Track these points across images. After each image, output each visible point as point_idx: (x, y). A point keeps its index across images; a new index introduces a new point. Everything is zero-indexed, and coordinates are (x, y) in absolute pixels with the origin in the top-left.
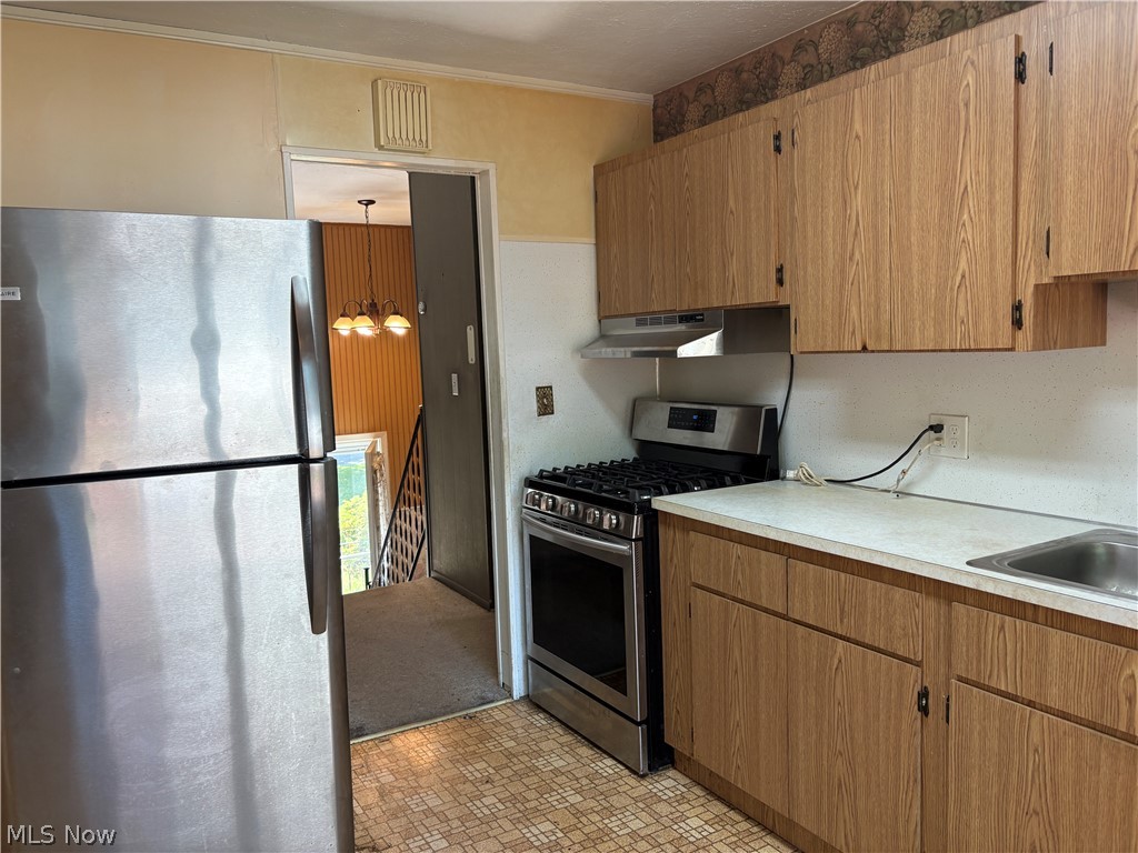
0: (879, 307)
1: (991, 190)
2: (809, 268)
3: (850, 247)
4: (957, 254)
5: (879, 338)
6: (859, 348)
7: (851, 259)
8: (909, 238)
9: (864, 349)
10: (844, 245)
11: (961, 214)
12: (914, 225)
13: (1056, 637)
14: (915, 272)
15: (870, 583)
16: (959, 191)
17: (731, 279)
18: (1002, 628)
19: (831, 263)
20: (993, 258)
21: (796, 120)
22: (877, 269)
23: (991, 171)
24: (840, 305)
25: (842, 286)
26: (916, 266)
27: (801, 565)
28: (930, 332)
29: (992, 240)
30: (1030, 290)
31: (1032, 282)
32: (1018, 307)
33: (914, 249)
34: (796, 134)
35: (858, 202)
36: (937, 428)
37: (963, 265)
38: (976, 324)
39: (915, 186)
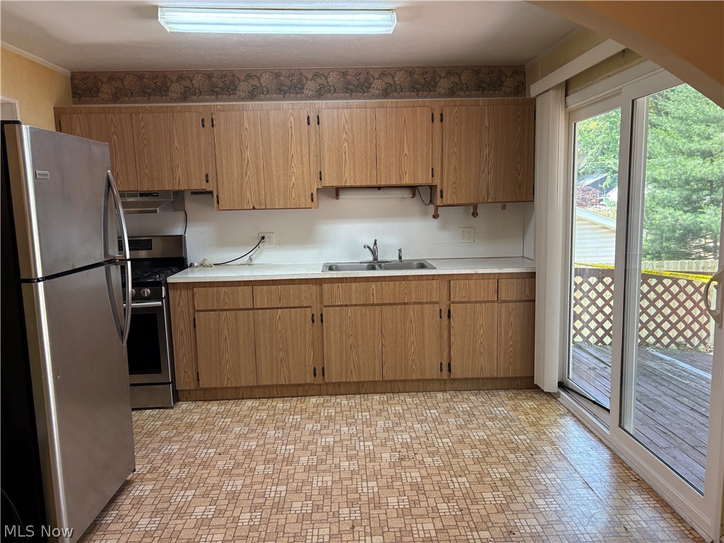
0: (259, 193)
1: (302, 157)
2: (224, 176)
3: (245, 170)
4: (291, 177)
5: (260, 204)
6: (251, 208)
7: (246, 174)
8: (272, 169)
9: (254, 208)
10: (242, 169)
11: (291, 164)
12: (273, 164)
13: (354, 285)
14: (275, 181)
15: (291, 286)
16: (290, 156)
17: (178, 178)
18: (338, 287)
19: (236, 175)
20: (304, 179)
21: (214, 116)
22: (258, 179)
23: (301, 151)
24: (241, 191)
25: (242, 184)
26: (275, 179)
27: (259, 288)
28: (282, 202)
29: (303, 173)
30: (315, 190)
31: (316, 187)
32: (312, 194)
33: (274, 173)
34: (214, 122)
35: (248, 154)
36: (263, 238)
37: (293, 180)
38: (299, 200)
39: (273, 151)
